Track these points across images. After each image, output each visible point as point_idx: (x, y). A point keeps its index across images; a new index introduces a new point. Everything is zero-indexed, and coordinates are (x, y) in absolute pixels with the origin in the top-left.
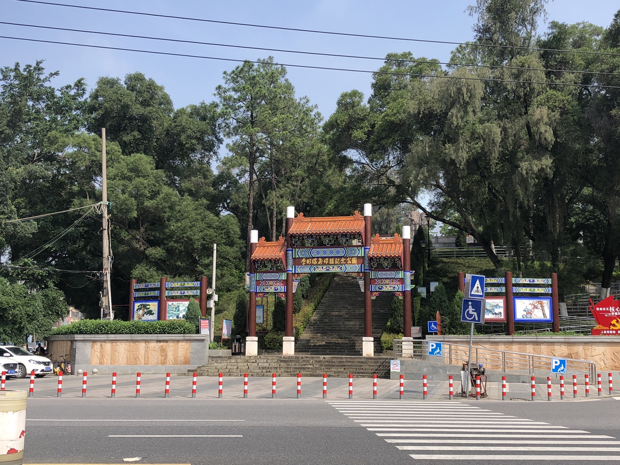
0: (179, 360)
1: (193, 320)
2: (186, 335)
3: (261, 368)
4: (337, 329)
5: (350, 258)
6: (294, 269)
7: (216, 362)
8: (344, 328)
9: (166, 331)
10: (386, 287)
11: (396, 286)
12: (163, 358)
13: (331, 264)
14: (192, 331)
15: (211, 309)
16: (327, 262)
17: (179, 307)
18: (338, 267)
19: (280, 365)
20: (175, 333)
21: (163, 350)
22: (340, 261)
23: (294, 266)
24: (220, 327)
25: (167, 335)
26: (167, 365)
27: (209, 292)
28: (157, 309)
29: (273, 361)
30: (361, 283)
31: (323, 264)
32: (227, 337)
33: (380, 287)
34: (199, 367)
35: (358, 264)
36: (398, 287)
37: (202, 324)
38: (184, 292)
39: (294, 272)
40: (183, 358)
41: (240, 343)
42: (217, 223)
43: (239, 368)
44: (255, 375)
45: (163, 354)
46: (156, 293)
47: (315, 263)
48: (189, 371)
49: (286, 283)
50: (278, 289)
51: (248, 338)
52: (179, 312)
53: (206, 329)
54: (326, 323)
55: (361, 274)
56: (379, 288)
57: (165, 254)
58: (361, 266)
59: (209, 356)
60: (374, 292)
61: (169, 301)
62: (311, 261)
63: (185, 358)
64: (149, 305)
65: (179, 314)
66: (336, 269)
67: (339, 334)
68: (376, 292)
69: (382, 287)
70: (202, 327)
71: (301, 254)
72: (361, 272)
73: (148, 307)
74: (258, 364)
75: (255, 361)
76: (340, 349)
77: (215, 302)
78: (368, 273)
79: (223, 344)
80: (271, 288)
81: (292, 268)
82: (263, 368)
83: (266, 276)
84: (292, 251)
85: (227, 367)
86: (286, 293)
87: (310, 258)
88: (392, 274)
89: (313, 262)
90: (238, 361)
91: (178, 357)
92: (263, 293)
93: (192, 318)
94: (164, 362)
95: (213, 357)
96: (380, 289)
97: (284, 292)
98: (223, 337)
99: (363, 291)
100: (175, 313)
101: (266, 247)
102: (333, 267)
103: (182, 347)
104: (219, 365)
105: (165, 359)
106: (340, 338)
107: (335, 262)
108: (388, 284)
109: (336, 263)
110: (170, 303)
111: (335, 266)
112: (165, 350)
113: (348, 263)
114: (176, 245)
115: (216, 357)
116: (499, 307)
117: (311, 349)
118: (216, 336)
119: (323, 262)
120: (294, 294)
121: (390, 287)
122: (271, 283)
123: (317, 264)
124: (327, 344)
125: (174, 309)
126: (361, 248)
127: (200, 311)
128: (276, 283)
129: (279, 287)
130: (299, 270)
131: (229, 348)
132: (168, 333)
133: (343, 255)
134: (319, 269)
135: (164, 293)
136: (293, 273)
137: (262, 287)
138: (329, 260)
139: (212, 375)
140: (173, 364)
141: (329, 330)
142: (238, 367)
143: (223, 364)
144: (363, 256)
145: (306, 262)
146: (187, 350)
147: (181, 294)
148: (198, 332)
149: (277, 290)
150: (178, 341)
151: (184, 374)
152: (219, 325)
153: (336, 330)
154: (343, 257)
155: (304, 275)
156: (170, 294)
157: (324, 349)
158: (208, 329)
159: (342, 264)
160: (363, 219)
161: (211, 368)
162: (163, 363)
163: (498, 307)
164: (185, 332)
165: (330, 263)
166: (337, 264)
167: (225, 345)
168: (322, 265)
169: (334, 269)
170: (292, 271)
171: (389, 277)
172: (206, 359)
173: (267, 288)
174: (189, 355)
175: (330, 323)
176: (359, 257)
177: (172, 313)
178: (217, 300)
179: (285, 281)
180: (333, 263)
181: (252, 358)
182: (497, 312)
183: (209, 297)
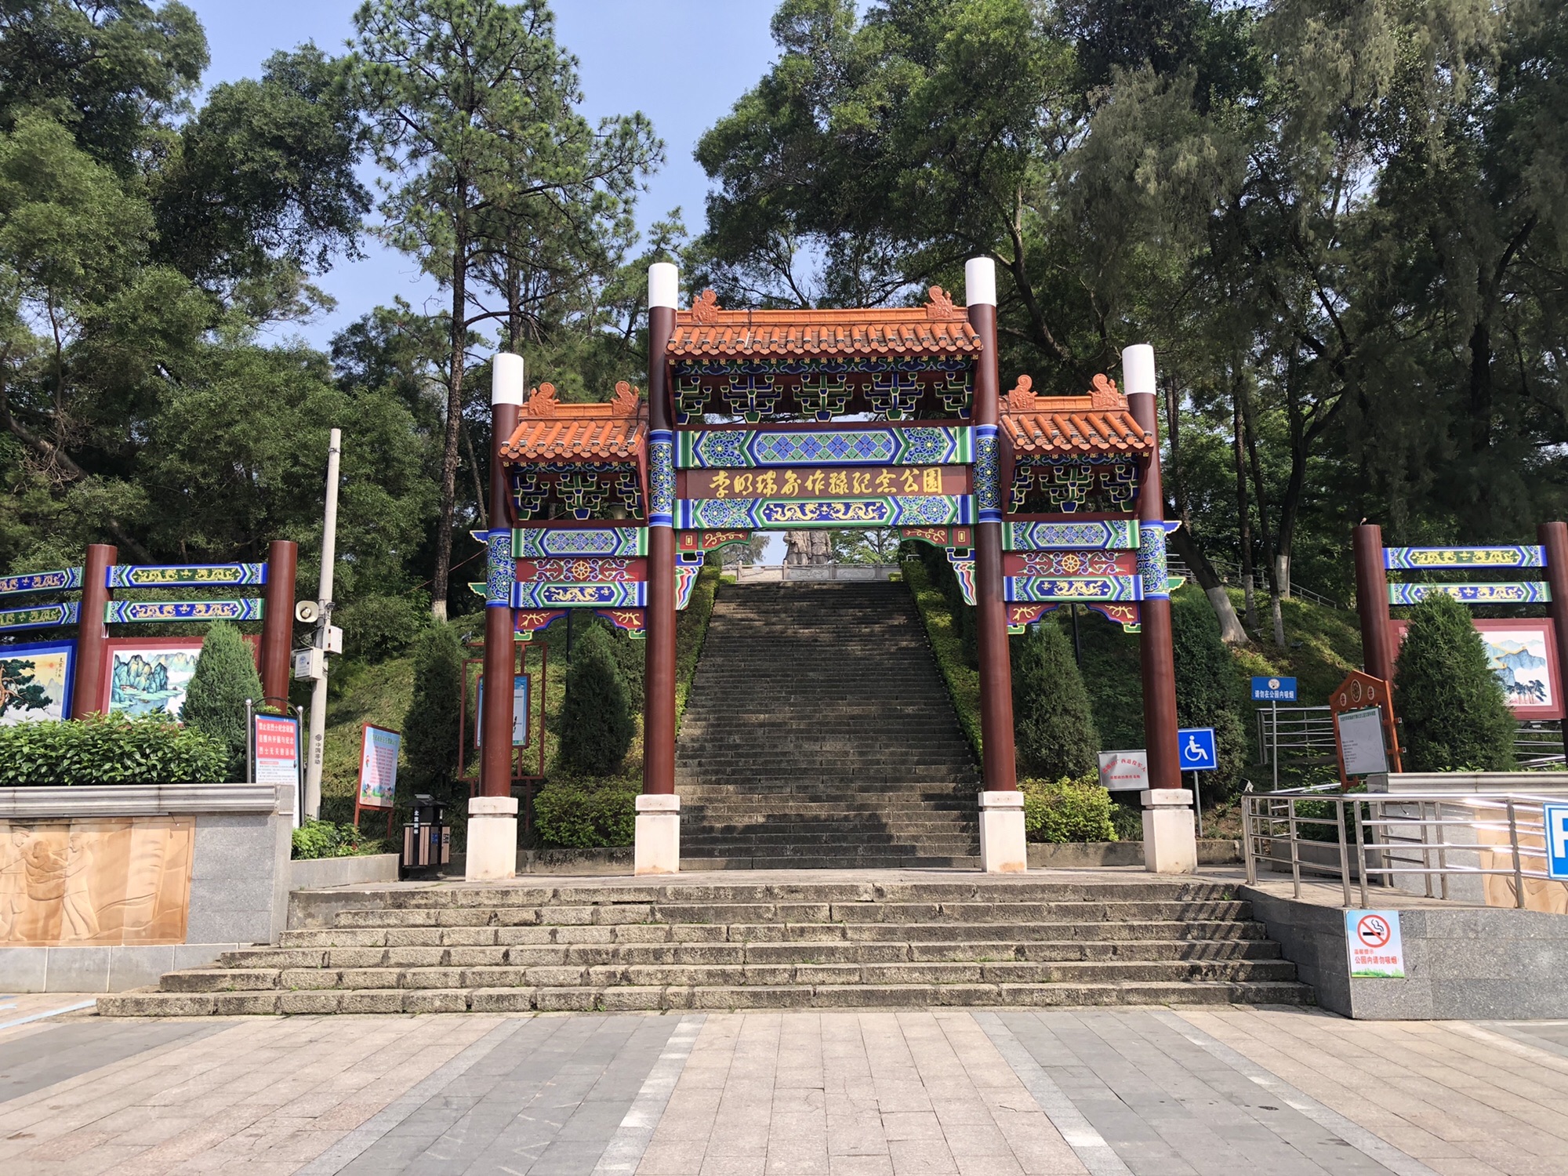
0: (126, 919)
1: (220, 722)
2: (169, 790)
3: (574, 957)
4: (784, 765)
5: (916, 471)
6: (679, 512)
7: (332, 926)
8: (810, 762)
9: (68, 771)
10: (1071, 584)
11: (1111, 581)
12: (42, 908)
13: (837, 496)
14: (206, 768)
15: (311, 683)
16: (819, 486)
17: (165, 669)
18: (867, 505)
19: (669, 936)
20: (112, 781)
21: (43, 868)
22: (871, 484)
23: (680, 502)
24: (348, 763)
25: (70, 791)
26: (62, 944)
27: (308, 612)
28: (62, 681)
29: (630, 916)
30: (964, 569)
31: (804, 494)
32: (376, 801)
33: (1046, 586)
34: (231, 960)
35: (947, 491)
36: (1122, 586)
37: (261, 738)
38: (192, 607)
39: (679, 526)
40: (149, 906)
41: (437, 825)
42: (347, 411)
43: (454, 959)
44: (554, 1003)
45: (41, 889)
46: (66, 613)
47: (768, 492)
48: (171, 983)
49: (648, 567)
50: (612, 594)
51: (475, 804)
52: (162, 694)
53: (282, 762)
54: (737, 746)
55: (962, 536)
56: (1040, 588)
57: (146, 502)
58: (964, 500)
59: (293, 895)
60: (1021, 604)
61: (123, 645)
62: (754, 482)
63: (163, 906)
64: (32, 665)
65: (165, 700)
66: (861, 513)
67: (801, 783)
68: (1030, 603)
69: (1053, 583)
70: (260, 750)
71: (714, 453)
72: (965, 525)
73: (26, 673)
74: (554, 933)
75: (531, 916)
76: (834, 839)
77: (328, 655)
78: (994, 530)
79: (363, 832)
80: (582, 590)
81: (674, 510)
82: (588, 957)
83: (558, 541)
84: (672, 438)
85: (386, 956)
86: (648, 613)
87: (748, 469)
88: (1093, 533)
89: (760, 486)
90: (443, 919)
91: (123, 902)
92: (546, 609)
93: (214, 711)
94: (45, 932)
95: (311, 899)
96: (1043, 592)
97: (641, 607)
98: (362, 800)
99: (971, 600)
100: (145, 696)
101: (559, 425)
102: (847, 506)
103: (150, 848)
104: (344, 946)
105: (53, 913)
106: (814, 799)
107: (851, 487)
108: (1075, 574)
109: (856, 491)
110: (125, 655)
111: (857, 503)
112: (55, 866)
113: (907, 489)
114: (186, 467)
115: (328, 899)
116: (1532, 659)
117: (715, 840)
118: (331, 799)
119: (802, 487)
120: (681, 613)
121: (1087, 584)
122: (582, 568)
123: (777, 496)
124: (771, 823)
125: (143, 681)
126: (963, 432)
127: (256, 677)
128: (602, 571)
129: (616, 587)
130: (700, 519)
131: (385, 848)
132: (79, 781)
133: (887, 458)
134: (788, 514)
135: (99, 609)
136: (675, 531)
137: (543, 588)
138: (826, 479)
139: (300, 1006)
140: (96, 938)
141: (758, 772)
142: (448, 953)
143: (363, 937)
144: (969, 460)
145: (731, 487)
146: (173, 863)
147: (178, 613)
148: (240, 772)
149: (608, 598)
150: (128, 819)
151: (138, 1003)
152: (345, 759)
153: (785, 771)
154: (888, 465)
155: (723, 537)
156: (128, 617)
157: (770, 840)
158: (291, 763)
159: (883, 495)
160: (963, 316)
161: (299, 959)
162: (42, 934)
163: (1527, 661)
164: (171, 774)
165: (833, 490)
166: (861, 496)
167: (368, 833)
168: (797, 498)
169: (851, 513)
170: (672, 520)
171: (1080, 543)
172: (275, 909)
173: (565, 590)
174: (181, 893)
175: (753, 747)
176: (953, 464)
177: (132, 697)
178: (337, 648)
179: (643, 565)
180: (842, 489)
181: (513, 899)
182: (1525, 682)
183: (304, 634)
